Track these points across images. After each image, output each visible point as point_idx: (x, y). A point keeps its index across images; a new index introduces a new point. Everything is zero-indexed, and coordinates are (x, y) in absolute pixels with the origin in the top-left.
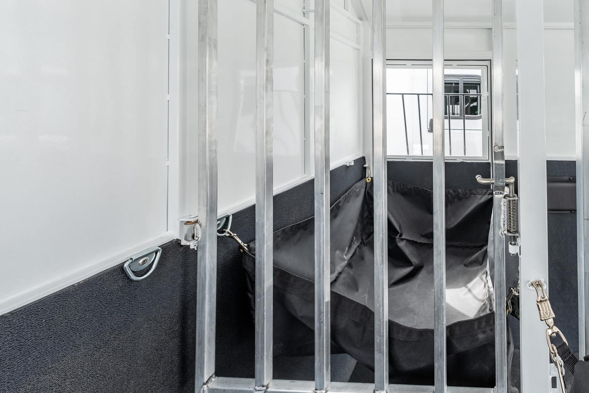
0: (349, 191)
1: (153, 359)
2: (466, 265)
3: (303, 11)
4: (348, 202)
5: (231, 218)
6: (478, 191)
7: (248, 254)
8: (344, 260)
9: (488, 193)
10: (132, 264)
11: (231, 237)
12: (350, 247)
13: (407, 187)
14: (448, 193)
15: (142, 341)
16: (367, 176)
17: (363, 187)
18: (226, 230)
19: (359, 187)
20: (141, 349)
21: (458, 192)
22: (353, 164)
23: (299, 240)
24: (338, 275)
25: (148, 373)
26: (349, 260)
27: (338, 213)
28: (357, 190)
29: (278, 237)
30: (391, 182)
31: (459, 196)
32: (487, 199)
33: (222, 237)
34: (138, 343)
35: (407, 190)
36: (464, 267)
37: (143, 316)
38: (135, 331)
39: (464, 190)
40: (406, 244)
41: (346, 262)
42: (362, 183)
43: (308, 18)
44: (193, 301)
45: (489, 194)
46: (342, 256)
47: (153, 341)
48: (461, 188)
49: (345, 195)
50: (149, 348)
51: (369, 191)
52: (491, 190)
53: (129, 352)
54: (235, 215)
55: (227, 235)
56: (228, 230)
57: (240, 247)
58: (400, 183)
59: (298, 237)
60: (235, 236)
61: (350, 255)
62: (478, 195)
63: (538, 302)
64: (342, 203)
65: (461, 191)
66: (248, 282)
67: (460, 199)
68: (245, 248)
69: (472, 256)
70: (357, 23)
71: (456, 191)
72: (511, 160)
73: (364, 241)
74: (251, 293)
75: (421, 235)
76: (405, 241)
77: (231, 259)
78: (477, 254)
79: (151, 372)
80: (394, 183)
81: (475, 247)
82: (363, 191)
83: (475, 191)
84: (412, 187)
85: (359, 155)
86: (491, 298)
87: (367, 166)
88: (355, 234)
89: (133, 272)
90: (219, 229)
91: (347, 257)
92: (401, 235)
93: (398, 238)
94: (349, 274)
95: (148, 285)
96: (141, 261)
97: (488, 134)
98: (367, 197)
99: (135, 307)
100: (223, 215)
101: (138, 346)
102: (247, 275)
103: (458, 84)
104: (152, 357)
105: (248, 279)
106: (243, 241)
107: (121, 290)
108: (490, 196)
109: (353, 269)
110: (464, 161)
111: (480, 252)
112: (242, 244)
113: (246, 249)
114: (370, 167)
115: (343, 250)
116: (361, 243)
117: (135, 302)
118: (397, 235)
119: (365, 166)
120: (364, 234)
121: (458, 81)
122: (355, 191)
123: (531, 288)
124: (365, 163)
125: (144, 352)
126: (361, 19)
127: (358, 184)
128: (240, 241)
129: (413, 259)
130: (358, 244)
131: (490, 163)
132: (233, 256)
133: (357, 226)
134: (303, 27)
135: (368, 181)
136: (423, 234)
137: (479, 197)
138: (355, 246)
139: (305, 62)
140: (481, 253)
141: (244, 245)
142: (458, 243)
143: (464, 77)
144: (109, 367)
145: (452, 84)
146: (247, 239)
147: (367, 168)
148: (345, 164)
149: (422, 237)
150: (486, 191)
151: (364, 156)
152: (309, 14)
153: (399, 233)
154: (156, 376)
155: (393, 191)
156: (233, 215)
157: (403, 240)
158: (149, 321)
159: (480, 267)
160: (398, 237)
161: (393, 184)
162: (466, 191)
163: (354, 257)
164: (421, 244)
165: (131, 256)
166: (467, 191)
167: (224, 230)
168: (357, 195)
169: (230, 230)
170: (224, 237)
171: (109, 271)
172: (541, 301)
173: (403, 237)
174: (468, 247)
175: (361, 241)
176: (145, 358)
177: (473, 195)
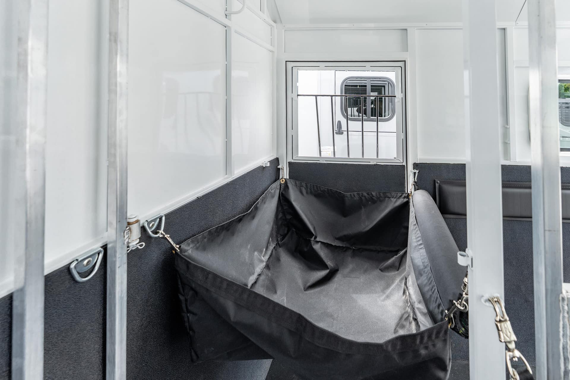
0: (266, 192)
1: (95, 362)
2: (381, 270)
3: (225, 13)
4: (265, 203)
5: (164, 218)
6: (393, 194)
7: (180, 255)
8: (262, 261)
9: (403, 197)
10: (77, 265)
11: (164, 238)
12: (267, 248)
13: (320, 189)
14: (362, 196)
15: (85, 343)
16: (281, 177)
17: (278, 188)
18: (159, 231)
19: (274, 188)
20: (85, 351)
21: (372, 194)
22: (268, 165)
23: (223, 240)
24: (258, 277)
25: (91, 376)
26: (267, 261)
27: (255, 214)
28: (273, 191)
29: (205, 238)
30: (304, 184)
31: (373, 199)
32: (402, 203)
33: (156, 238)
34: (82, 345)
35: (321, 192)
36: (380, 272)
37: (87, 318)
38: (79, 333)
39: (378, 194)
40: (321, 247)
41: (265, 264)
42: (277, 184)
43: (230, 20)
44: (130, 302)
45: (405, 197)
46: (260, 258)
47: (95, 343)
48: (375, 191)
49: (263, 196)
50: (92, 350)
51: (283, 192)
52: (406, 193)
53: (74, 355)
54: (168, 216)
55: (161, 236)
56: (161, 231)
57: (172, 248)
58: (313, 185)
59: (222, 238)
60: (168, 237)
61: (267, 257)
62: (393, 199)
63: (496, 321)
64: (259, 204)
65: (375, 193)
66: (180, 283)
67: (374, 202)
68: (177, 249)
69: (388, 261)
70: (271, 25)
71: (370, 194)
72: (427, 163)
73: (279, 243)
74: (182, 295)
75: (335, 237)
76: (320, 243)
77: (164, 260)
78: (393, 258)
79: (93, 375)
80: (307, 184)
81: (391, 252)
82: (278, 191)
83: (389, 194)
84: (326, 189)
85: (273, 156)
86: (414, 306)
87: (281, 167)
88: (271, 235)
89: (79, 273)
90: (153, 230)
91: (265, 259)
92: (316, 237)
93: (313, 241)
94: (267, 275)
95: (91, 287)
96: (85, 262)
97: (403, 136)
98: (281, 198)
99: (80, 308)
100: (157, 215)
101: (82, 348)
102: (178, 277)
103: (366, 86)
104: (94, 359)
105: (179, 281)
106: (174, 242)
107: (68, 291)
108: (406, 200)
109: (271, 271)
110: (378, 163)
111: (395, 257)
112: (174, 245)
113: (178, 251)
114: (284, 168)
115: (261, 252)
116: (277, 244)
117: (80, 303)
118: (311, 238)
119: (278, 167)
120: (279, 236)
121: (366, 83)
122: (271, 192)
123: (488, 304)
124: (279, 165)
125: (88, 354)
126: (275, 22)
127: (274, 185)
128: (172, 243)
129: (328, 262)
130: (274, 246)
131: (405, 165)
132: (165, 257)
133: (273, 228)
134: (225, 29)
135: (282, 182)
136: (337, 237)
137: (393, 200)
138: (271, 248)
139: (227, 63)
140: (398, 258)
141: (176, 246)
142: (372, 247)
143: (372, 79)
144: (56, 370)
145: (357, 86)
146: (177, 240)
147: (281, 169)
148: (262, 165)
149: (336, 240)
150: (401, 194)
151: (278, 157)
152: (230, 16)
153: (314, 235)
154: (98, 378)
155: (307, 193)
156: (166, 215)
157: (318, 242)
158: (92, 323)
159: (397, 272)
160: (313, 239)
161: (306, 186)
162: (380, 195)
163: (271, 259)
164: (336, 247)
165: (77, 257)
166: (382, 194)
167: (158, 231)
168: (273, 197)
169: (163, 231)
170: (157, 238)
171: (57, 272)
172: (500, 321)
173: (318, 239)
174: (383, 251)
175: (276, 243)
176: (88, 361)
177: (387, 199)
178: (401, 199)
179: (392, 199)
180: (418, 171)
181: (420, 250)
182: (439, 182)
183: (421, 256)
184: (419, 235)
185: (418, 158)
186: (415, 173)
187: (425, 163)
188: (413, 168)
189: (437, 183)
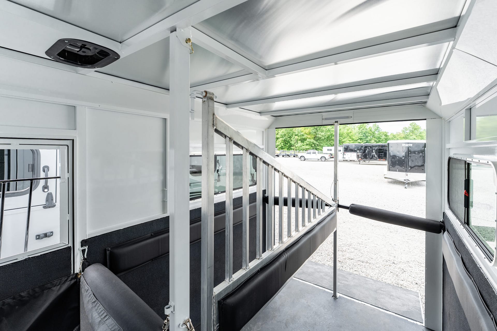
6: (55, 283)
9: (68, 280)
21: (20, 296)
31: (22, 301)
39: (31, 291)
45: (72, 279)
48: (26, 290)
52: (73, 275)
62: (56, 287)
65: (26, 293)
67: (24, 304)
71: (17, 297)
108: (73, 281)
110: (31, 257)
131: (71, 246)
137: (56, 289)
150: (66, 279)
162: (34, 291)
166: (37, 290)
177: (46, 291)
178: (67, 283)
179: (54, 288)
180: (87, 247)
181: (105, 322)
182: (110, 249)
183: (108, 327)
184: (102, 309)
185: (87, 234)
186: (83, 251)
187: (95, 237)
188: (81, 245)
189: (108, 250)
